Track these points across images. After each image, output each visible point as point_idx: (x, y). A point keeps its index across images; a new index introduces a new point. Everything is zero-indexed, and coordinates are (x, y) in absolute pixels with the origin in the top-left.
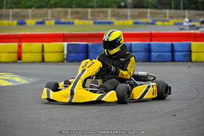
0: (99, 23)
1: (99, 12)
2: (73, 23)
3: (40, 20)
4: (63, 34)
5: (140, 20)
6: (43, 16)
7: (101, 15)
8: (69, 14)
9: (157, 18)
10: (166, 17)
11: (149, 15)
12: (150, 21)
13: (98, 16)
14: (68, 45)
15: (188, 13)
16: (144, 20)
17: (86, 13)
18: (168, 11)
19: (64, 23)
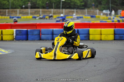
1: (12, 11)
5: (36, 16)
7: (13, 13)
9: (46, 14)
11: (41, 13)
13: (12, 14)
15: (65, 11)
17: (5, 12)
18: (52, 10)
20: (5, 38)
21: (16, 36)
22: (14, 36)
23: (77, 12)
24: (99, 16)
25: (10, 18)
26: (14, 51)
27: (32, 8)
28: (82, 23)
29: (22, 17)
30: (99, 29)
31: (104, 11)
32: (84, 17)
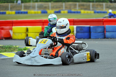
0: (98, 12)
1: (97, 5)
2: (80, 12)
3: (57, 10)
4: (74, 20)
6: (59, 8)
7: (99, 7)
8: (77, 6)
14: (77, 27)
17: (89, 6)
19: (74, 12)
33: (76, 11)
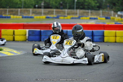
0: (25, 17)
1: (25, 11)
2: (10, 17)
5: (49, 16)
7: (26, 12)
9: (60, 15)
10: (65, 14)
11: (54, 13)
12: (55, 16)
13: (24, 13)
15: (79, 11)
16: (52, 16)
17: (18, 11)
18: (66, 10)
19: (5, 17)
20: (17, 38)
21: (28, 37)
22: (26, 37)
23: (91, 13)
24: (114, 17)
25: (23, 17)
26: (26, 53)
27: (45, 7)
28: (96, 24)
29: (35, 17)
30: (113, 31)
31: (119, 13)
32: (99, 18)
33: (6, 16)
